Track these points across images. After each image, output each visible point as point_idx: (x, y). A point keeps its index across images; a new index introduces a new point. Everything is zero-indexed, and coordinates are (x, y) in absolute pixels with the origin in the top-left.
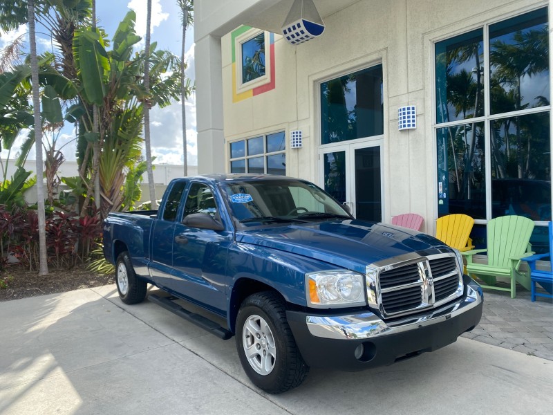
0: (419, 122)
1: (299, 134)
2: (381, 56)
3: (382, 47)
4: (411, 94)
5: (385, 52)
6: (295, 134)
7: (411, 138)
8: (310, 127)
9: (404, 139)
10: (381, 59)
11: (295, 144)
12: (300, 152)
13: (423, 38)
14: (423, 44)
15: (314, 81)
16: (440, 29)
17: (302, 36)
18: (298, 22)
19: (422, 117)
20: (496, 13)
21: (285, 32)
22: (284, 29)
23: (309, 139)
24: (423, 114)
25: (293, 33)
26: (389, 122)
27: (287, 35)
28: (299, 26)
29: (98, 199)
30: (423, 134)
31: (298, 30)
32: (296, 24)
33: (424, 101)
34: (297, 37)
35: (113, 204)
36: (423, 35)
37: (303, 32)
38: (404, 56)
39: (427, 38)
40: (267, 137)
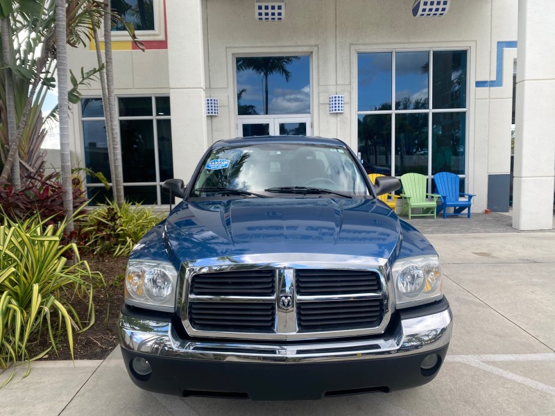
0: (346, 109)
1: (213, 102)
2: (311, 50)
3: (313, 43)
4: (339, 87)
5: (316, 48)
6: (210, 102)
7: (339, 119)
8: (228, 96)
9: (333, 120)
10: (312, 53)
11: (210, 111)
12: (214, 120)
13: (350, 47)
14: (350, 51)
15: (233, 54)
16: (363, 44)
17: (276, 16)
18: (280, 4)
19: (348, 105)
20: (402, 46)
21: (260, 8)
22: (260, 4)
23: (227, 108)
24: (350, 103)
25: (270, 11)
26: (319, 104)
27: (260, 11)
28: (280, 8)
29: (18, 164)
30: (349, 117)
31: (276, 11)
32: (276, 5)
33: (350, 93)
34: (270, 16)
35: (32, 170)
36: (351, 45)
37: (280, 14)
38: (334, 56)
39: (353, 48)
40: (157, 98)
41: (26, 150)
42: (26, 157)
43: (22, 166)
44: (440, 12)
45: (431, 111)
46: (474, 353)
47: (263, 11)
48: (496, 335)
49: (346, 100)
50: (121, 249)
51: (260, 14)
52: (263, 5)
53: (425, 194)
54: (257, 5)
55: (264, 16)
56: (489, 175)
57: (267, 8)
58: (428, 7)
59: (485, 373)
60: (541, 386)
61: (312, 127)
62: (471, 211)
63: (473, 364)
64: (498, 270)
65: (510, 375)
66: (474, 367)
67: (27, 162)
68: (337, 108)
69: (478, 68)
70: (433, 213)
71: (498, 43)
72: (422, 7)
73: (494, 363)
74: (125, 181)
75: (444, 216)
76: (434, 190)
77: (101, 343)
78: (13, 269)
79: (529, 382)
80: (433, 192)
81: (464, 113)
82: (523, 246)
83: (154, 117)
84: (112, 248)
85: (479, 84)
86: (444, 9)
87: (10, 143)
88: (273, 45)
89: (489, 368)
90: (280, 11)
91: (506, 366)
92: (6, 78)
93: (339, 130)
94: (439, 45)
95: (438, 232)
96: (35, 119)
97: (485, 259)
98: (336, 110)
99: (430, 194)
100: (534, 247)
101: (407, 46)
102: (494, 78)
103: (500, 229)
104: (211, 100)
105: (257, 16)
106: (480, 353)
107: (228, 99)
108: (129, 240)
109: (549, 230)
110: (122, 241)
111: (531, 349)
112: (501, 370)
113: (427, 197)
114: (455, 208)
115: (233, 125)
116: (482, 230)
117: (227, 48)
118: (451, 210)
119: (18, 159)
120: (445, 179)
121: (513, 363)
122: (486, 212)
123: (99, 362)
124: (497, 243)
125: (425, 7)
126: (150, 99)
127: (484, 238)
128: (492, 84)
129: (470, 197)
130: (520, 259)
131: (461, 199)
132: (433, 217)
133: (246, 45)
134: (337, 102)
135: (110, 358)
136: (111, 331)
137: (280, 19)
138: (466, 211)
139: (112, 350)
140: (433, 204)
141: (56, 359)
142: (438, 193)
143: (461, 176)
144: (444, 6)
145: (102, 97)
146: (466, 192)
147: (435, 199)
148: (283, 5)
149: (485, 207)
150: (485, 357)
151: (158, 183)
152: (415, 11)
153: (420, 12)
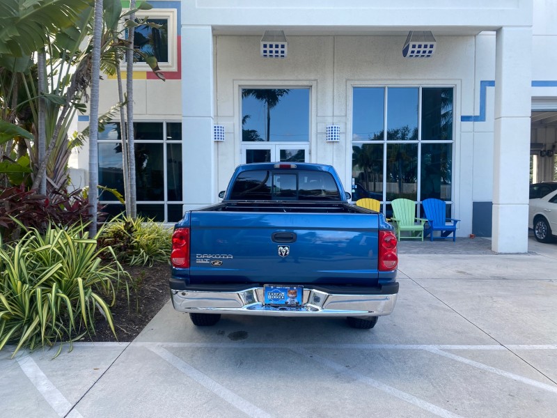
0: (342, 138)
1: (220, 129)
2: (310, 84)
3: (313, 78)
4: (335, 118)
5: (315, 82)
6: (217, 129)
7: (335, 147)
8: (234, 124)
9: (329, 147)
10: (311, 86)
11: (217, 137)
12: (220, 144)
13: (346, 82)
14: (346, 86)
15: (239, 86)
16: (358, 80)
17: (280, 54)
18: (283, 43)
19: (344, 135)
20: (394, 82)
21: (265, 46)
22: (265, 43)
23: (232, 135)
24: (345, 133)
25: (274, 49)
26: (317, 133)
27: (265, 49)
28: (283, 46)
29: (45, 182)
30: (344, 146)
31: (280, 49)
32: (280, 44)
33: (346, 124)
34: (274, 54)
35: (57, 187)
36: (347, 80)
37: (283, 52)
38: (332, 90)
39: (349, 83)
40: (168, 124)
41: (52, 169)
42: (52, 175)
43: (48, 183)
44: (427, 54)
45: (420, 142)
46: (435, 344)
47: (268, 49)
48: (456, 332)
49: (342, 130)
50: (135, 259)
51: (265, 52)
52: (268, 44)
53: (414, 218)
54: (262, 43)
55: (268, 54)
56: (474, 203)
57: (271, 46)
58: (416, 49)
59: (441, 357)
60: (483, 366)
61: (310, 154)
62: (457, 236)
63: (433, 351)
64: (470, 284)
65: (460, 359)
66: (433, 353)
67: (53, 179)
68: (333, 138)
69: (463, 104)
70: (421, 236)
71: (481, 82)
72: (411, 49)
73: (449, 351)
74: (137, 200)
75: (430, 239)
76: (423, 215)
77: (127, 330)
78: (60, 265)
79: (474, 363)
80: (421, 217)
81: (451, 144)
82: (497, 266)
83: (165, 141)
84: (128, 258)
85: (464, 118)
86: (430, 52)
87: (39, 162)
88: (276, 78)
89: (444, 354)
90: (283, 49)
91: (459, 353)
92: (39, 105)
93: (335, 158)
94: (427, 82)
95: (423, 253)
96: (62, 141)
97: (461, 275)
98: (332, 139)
99: (418, 219)
100: (507, 267)
101: (398, 82)
102: (477, 113)
103: (479, 251)
104: (218, 127)
105: (263, 54)
106: (439, 344)
107: (234, 126)
108: (142, 251)
109: (525, 254)
110: (136, 252)
111: (482, 342)
112: (453, 355)
113: (416, 221)
114: (442, 232)
115: (237, 150)
116: (464, 252)
117: (234, 80)
118: (438, 234)
119: (46, 177)
120: (433, 205)
121: (464, 350)
122: (471, 236)
123: (127, 343)
124: (474, 263)
125: (413, 49)
126: (162, 124)
127: (464, 259)
128: (476, 119)
129: (456, 222)
130: (491, 277)
131: (447, 224)
132: (420, 240)
133: (251, 78)
134: (333, 132)
135: (136, 341)
136: (134, 322)
137: (283, 56)
138: (451, 235)
139: (136, 336)
140: (421, 227)
141: (90, 341)
142: (425, 217)
143: (447, 202)
144: (431, 49)
145: (120, 121)
146: (452, 218)
147: (423, 223)
148: (285, 44)
149: (470, 232)
150: (442, 346)
151: (166, 202)
152: (405, 52)
153: (409, 53)
